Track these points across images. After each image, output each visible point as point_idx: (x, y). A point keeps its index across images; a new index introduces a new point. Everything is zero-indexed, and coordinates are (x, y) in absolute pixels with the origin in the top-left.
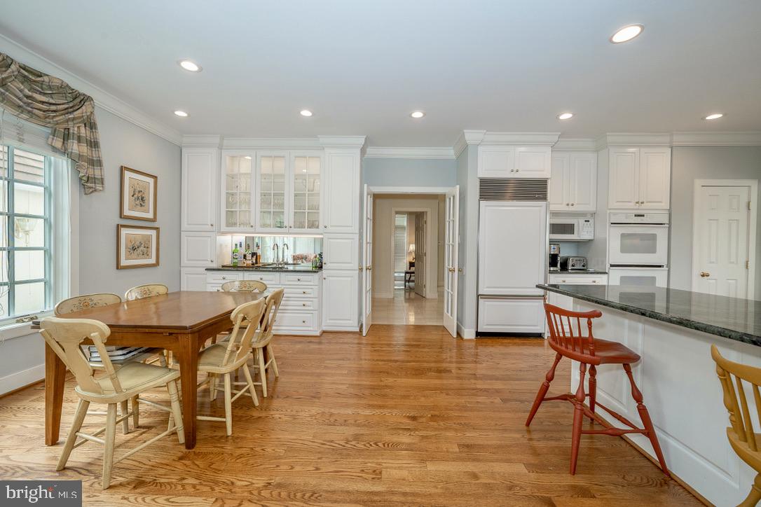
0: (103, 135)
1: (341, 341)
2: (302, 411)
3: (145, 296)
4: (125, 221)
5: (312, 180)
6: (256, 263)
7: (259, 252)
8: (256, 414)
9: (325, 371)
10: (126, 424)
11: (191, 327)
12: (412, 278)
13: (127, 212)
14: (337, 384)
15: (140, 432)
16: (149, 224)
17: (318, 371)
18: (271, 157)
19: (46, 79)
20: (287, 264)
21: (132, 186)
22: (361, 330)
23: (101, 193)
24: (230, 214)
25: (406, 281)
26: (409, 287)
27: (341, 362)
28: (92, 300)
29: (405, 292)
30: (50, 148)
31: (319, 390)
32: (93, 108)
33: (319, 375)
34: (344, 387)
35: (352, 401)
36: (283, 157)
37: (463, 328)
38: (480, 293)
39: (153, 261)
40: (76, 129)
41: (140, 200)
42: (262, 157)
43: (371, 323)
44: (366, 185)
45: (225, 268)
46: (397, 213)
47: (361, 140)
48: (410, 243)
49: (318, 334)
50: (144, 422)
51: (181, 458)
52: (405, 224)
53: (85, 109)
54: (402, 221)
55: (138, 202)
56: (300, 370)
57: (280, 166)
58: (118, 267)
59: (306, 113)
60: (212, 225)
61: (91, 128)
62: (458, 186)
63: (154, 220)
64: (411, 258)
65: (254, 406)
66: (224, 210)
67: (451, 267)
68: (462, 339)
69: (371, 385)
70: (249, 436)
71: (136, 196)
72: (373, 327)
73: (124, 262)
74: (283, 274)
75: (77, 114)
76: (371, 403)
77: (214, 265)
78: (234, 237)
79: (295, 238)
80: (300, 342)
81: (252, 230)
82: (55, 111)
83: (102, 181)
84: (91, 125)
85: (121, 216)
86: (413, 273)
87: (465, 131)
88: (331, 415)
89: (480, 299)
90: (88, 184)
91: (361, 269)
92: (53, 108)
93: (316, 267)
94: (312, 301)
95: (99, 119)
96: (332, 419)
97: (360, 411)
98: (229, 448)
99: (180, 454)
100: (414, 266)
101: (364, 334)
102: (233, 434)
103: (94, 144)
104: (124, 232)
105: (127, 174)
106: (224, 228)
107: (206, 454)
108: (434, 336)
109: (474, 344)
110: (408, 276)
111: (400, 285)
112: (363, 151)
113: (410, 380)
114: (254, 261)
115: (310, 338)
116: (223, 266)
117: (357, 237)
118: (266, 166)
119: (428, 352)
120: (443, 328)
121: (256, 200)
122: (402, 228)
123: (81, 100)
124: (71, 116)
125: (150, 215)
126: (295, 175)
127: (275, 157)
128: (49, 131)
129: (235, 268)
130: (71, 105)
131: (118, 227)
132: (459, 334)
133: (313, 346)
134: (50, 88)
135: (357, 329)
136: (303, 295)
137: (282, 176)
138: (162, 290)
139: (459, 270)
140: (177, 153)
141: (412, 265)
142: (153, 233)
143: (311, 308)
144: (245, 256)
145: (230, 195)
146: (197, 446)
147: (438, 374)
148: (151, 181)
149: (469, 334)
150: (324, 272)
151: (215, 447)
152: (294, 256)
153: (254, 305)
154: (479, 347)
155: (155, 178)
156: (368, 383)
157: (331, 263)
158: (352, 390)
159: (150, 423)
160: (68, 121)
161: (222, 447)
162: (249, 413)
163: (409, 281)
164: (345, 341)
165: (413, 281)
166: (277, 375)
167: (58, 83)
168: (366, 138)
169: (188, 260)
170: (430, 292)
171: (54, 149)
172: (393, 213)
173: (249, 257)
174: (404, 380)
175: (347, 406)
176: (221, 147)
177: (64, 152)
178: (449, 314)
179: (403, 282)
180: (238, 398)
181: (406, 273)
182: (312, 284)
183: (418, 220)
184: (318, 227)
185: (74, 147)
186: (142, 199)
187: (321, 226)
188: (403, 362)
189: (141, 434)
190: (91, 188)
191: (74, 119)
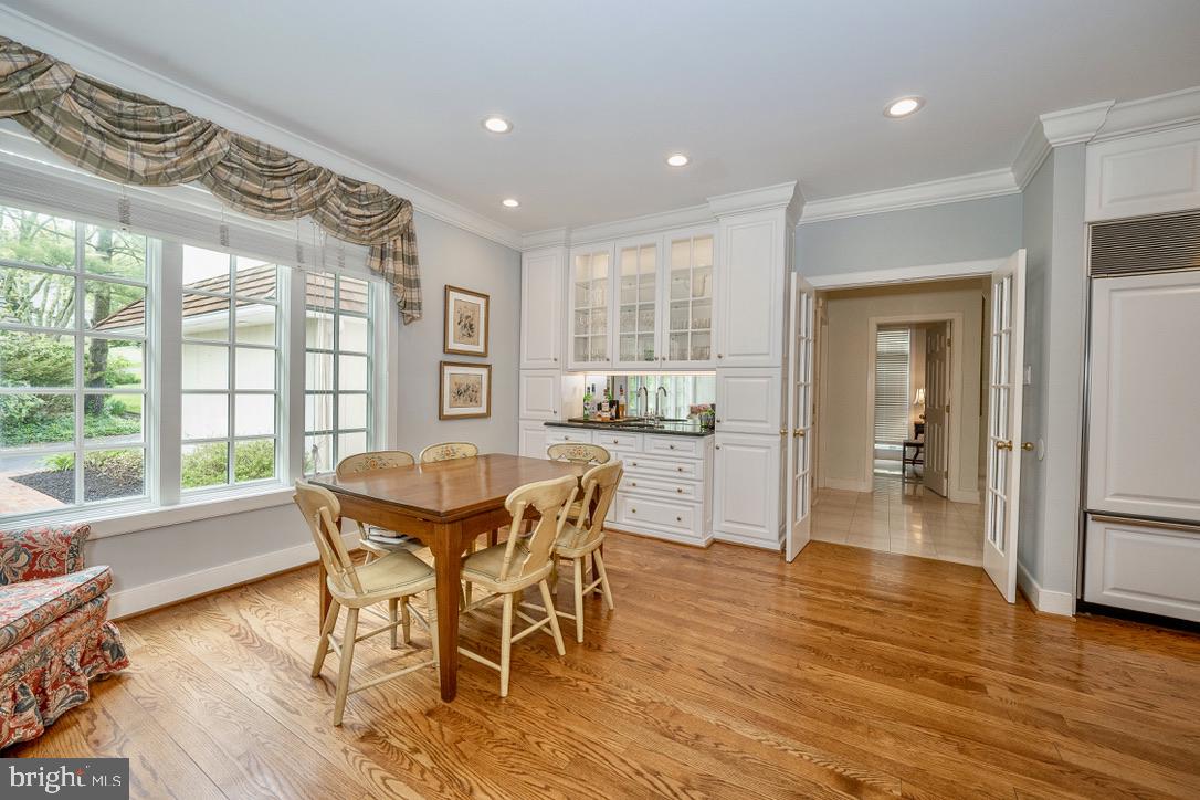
0: (423, 247)
1: (742, 564)
2: (626, 688)
3: (447, 458)
4: (451, 358)
5: (701, 278)
6: (617, 416)
7: (622, 400)
8: (557, 671)
9: (693, 618)
10: (394, 635)
11: (448, 513)
12: (921, 456)
13: (452, 345)
14: (706, 649)
15: (408, 651)
16: (479, 360)
17: (681, 615)
18: (635, 248)
19: (363, 188)
20: (662, 419)
21: (458, 311)
22: (784, 551)
23: (419, 322)
24: (582, 342)
25: (905, 460)
26: (915, 473)
27: (727, 606)
28: (380, 459)
29: (904, 482)
30: (369, 270)
31: (670, 655)
32: (411, 214)
33: (680, 623)
34: (719, 660)
35: (726, 696)
36: (655, 245)
37: (1035, 583)
38: (1090, 506)
39: (482, 410)
40: (392, 243)
41: (469, 328)
42: (623, 250)
43: (808, 539)
44: (794, 275)
45: (572, 423)
46: (882, 327)
47: (787, 192)
48: (917, 387)
49: (702, 543)
50: (419, 637)
51: (430, 713)
52: (907, 349)
53: (402, 218)
54: (902, 342)
55: (465, 332)
56: (650, 606)
57: (649, 262)
58: (442, 417)
59: (678, 160)
60: (555, 360)
61: (409, 241)
62: (1022, 253)
63: (484, 355)
64: (915, 417)
65: (557, 654)
66: (572, 335)
67: (1001, 438)
68: (1031, 608)
69: (774, 671)
70: (529, 708)
71: (463, 323)
72: (812, 547)
73: (447, 411)
74: (648, 437)
75: (392, 224)
76: (763, 712)
77: (558, 419)
78: (589, 377)
79: (695, 378)
80: (670, 554)
81: (609, 365)
82: (369, 225)
83: (419, 307)
84: (408, 235)
85: (446, 351)
86: (922, 445)
87: (1042, 117)
88: (675, 713)
89: (1090, 523)
90: (407, 310)
91: (784, 434)
92: (368, 221)
93: (705, 427)
94: (693, 485)
95: (418, 228)
96: (673, 724)
97: (734, 724)
98: (495, 720)
99: (432, 705)
100: (922, 432)
101: (789, 559)
102: (508, 695)
103: (411, 260)
104: (448, 370)
105: (453, 295)
106: (572, 364)
107: (462, 718)
108: (955, 589)
109: (1069, 629)
110: (911, 452)
111: (892, 468)
112: (793, 210)
113: (866, 683)
114: (614, 414)
115: (687, 549)
116: (570, 420)
117: (778, 373)
118: (629, 265)
119: (929, 625)
120: (980, 574)
121: (614, 319)
122: (901, 356)
123: (399, 205)
124: (385, 228)
125: (480, 349)
126: (673, 273)
127: (642, 247)
128: (367, 249)
129: (586, 423)
130: (386, 214)
131: (442, 364)
132: (1023, 594)
133: (689, 566)
134: (368, 198)
135: (778, 547)
136: (679, 474)
137: (652, 276)
138: (470, 451)
139: (1024, 447)
140: (514, 261)
141: (919, 429)
142: (484, 372)
143: (691, 498)
144: (600, 407)
145: (582, 313)
146: (456, 699)
147: (949, 688)
148: (482, 302)
149: (1054, 600)
150: (718, 437)
151: (478, 711)
152: (692, 408)
153: (547, 487)
154: (1088, 644)
155: (486, 297)
156: (768, 664)
157: (728, 420)
158: (729, 672)
159: (423, 640)
160: (382, 234)
161: (485, 715)
162: (547, 665)
163: (914, 462)
164: (749, 565)
165: (921, 462)
166: (612, 608)
167: (374, 191)
168: (797, 186)
169: (527, 410)
170: (957, 487)
171: (373, 272)
172: (873, 328)
173: (606, 407)
174: (850, 679)
175: (711, 703)
176: (568, 245)
177: (383, 274)
178: (998, 545)
179: (901, 462)
180: (525, 637)
181: (907, 444)
182: (693, 455)
183: (932, 338)
184: (708, 358)
185: (392, 266)
186: (471, 325)
187: (714, 356)
188: (860, 634)
189: (407, 655)
190: (409, 316)
191: (389, 231)
